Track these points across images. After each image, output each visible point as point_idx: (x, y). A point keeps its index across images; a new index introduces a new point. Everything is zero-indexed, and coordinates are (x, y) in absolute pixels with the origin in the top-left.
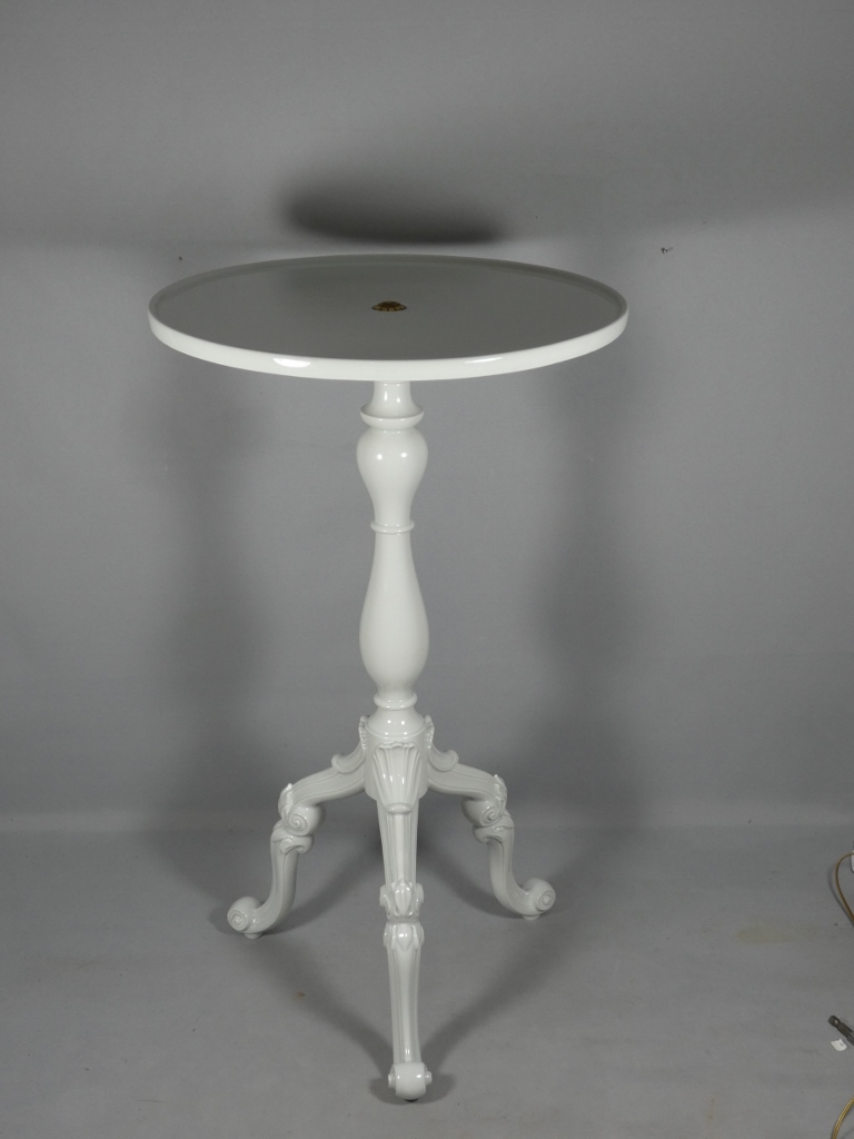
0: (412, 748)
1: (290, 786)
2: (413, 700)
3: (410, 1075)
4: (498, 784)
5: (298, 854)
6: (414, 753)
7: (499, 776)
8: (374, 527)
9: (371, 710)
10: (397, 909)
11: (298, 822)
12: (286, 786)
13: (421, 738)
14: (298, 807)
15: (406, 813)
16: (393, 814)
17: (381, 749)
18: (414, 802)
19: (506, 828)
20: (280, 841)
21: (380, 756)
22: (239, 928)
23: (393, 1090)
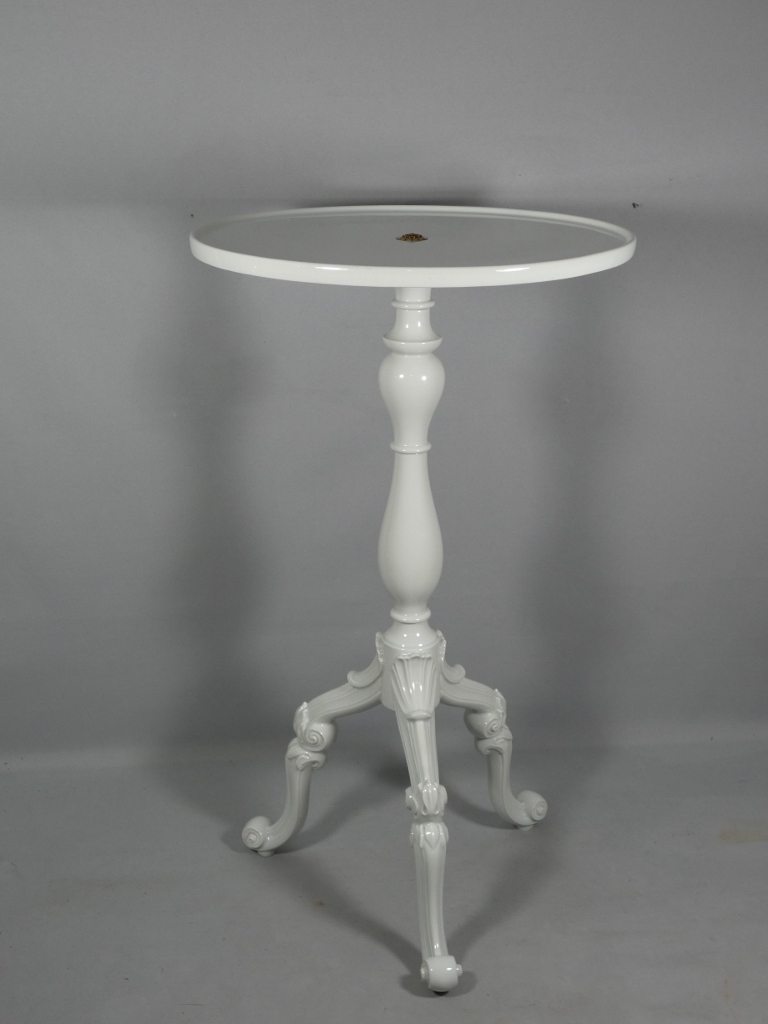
0: (429, 658)
1: (305, 704)
2: (427, 614)
3: (442, 967)
4: (499, 698)
5: (313, 769)
6: (430, 664)
7: (499, 691)
8: (393, 447)
9: (388, 624)
10: (425, 808)
11: (315, 738)
12: (301, 704)
13: (435, 649)
14: (313, 723)
15: (426, 719)
16: (413, 720)
17: (401, 660)
18: (432, 709)
19: (506, 739)
20: (295, 757)
21: (399, 667)
22: (255, 846)
23: (426, 983)
